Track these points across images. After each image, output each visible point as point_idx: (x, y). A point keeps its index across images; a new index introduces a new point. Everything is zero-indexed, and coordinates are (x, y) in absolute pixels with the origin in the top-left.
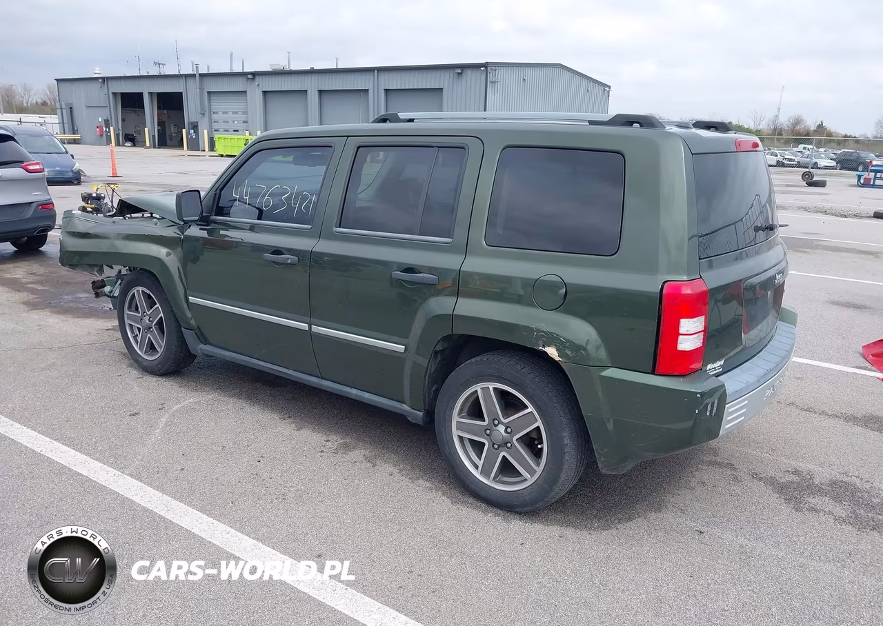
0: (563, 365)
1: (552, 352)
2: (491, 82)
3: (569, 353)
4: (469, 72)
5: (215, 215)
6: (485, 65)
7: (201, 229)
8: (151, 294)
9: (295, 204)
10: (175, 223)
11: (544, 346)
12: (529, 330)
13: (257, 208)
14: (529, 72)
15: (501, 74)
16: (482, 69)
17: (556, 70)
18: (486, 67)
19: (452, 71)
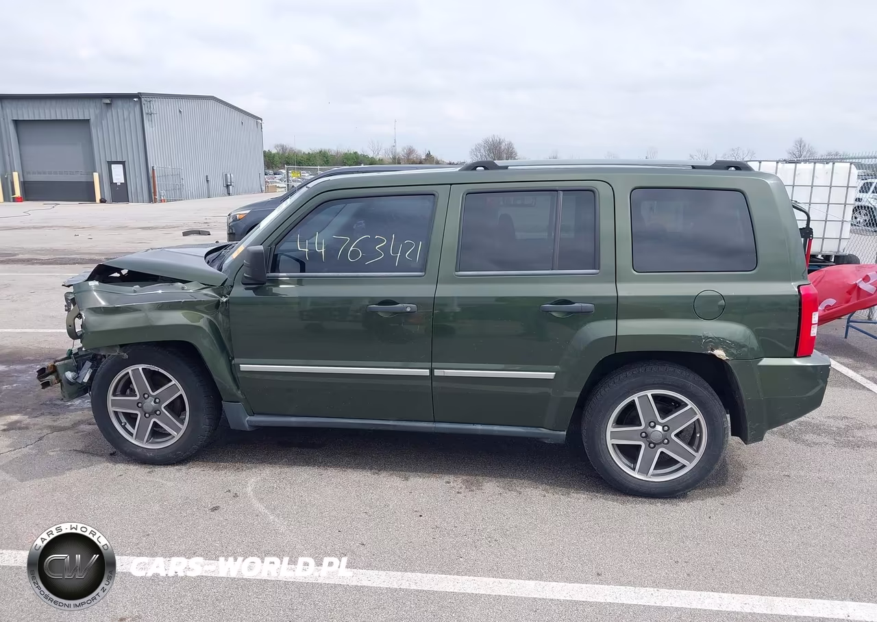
0: (729, 363)
1: (720, 353)
2: (148, 114)
3: (735, 352)
4: (119, 103)
5: (271, 272)
6: (139, 96)
7: (246, 289)
8: (161, 371)
9: (395, 252)
10: (208, 285)
11: (712, 350)
12: (699, 338)
13: (297, 260)
14: (184, 104)
15: (156, 105)
16: (135, 99)
17: (211, 102)
18: (140, 98)
19: (98, 101)
